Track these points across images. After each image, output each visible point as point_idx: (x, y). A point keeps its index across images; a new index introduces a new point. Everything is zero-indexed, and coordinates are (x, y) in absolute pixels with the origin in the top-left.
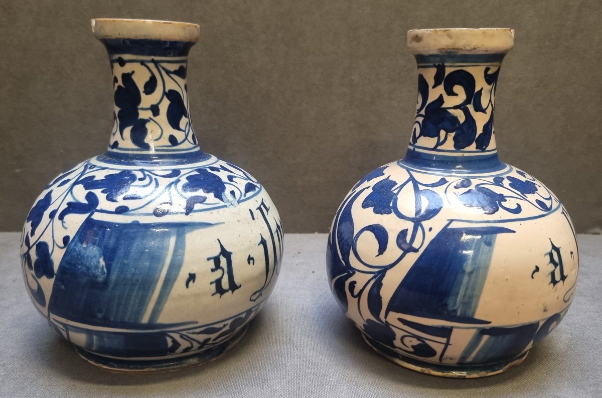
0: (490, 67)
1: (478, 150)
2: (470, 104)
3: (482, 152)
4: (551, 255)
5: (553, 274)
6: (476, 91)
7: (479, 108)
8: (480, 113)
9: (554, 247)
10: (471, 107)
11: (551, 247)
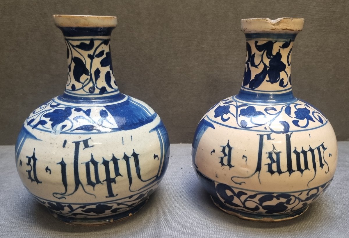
0: (258, 41)
1: (250, 88)
2: (249, 61)
3: (252, 90)
4: (224, 148)
5: (222, 159)
6: (252, 54)
7: (253, 65)
8: (253, 68)
9: (228, 145)
10: (249, 63)
11: (226, 144)
